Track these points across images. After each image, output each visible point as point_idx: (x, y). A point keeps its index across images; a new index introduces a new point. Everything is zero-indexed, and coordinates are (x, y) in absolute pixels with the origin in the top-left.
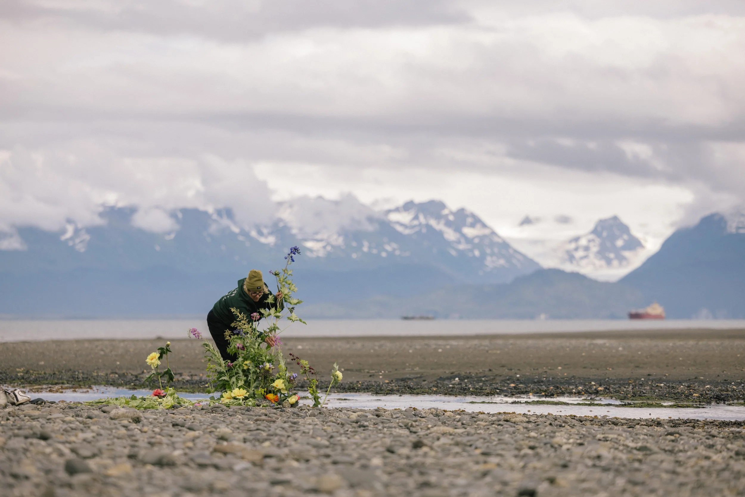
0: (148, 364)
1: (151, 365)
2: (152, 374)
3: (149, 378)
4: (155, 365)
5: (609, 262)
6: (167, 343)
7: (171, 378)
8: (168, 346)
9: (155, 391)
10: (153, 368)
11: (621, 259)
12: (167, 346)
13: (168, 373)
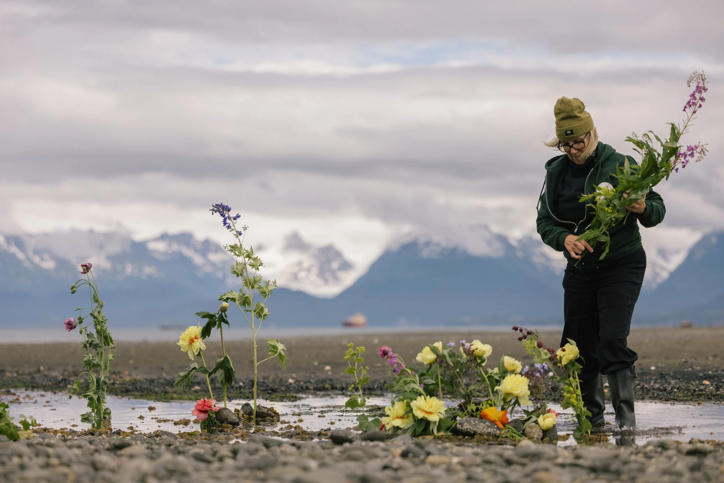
0: (182, 350)
1: (187, 352)
2: (190, 369)
3: (186, 376)
4: (194, 350)
5: (326, 281)
6: (221, 305)
7: (229, 376)
8: (224, 310)
9: (200, 402)
10: (191, 357)
11: (336, 279)
12: (222, 312)
13: (224, 365)
